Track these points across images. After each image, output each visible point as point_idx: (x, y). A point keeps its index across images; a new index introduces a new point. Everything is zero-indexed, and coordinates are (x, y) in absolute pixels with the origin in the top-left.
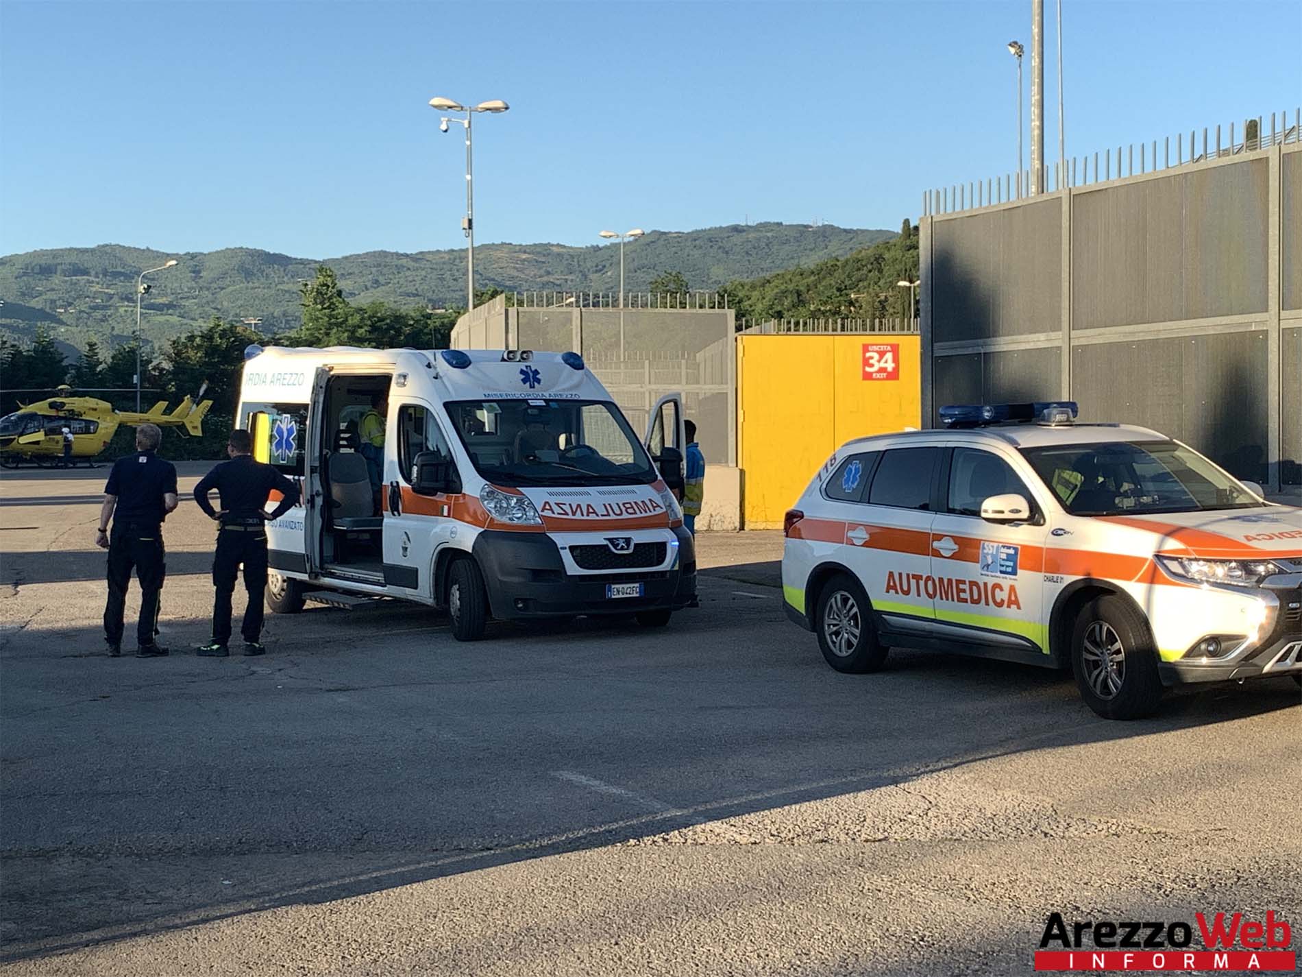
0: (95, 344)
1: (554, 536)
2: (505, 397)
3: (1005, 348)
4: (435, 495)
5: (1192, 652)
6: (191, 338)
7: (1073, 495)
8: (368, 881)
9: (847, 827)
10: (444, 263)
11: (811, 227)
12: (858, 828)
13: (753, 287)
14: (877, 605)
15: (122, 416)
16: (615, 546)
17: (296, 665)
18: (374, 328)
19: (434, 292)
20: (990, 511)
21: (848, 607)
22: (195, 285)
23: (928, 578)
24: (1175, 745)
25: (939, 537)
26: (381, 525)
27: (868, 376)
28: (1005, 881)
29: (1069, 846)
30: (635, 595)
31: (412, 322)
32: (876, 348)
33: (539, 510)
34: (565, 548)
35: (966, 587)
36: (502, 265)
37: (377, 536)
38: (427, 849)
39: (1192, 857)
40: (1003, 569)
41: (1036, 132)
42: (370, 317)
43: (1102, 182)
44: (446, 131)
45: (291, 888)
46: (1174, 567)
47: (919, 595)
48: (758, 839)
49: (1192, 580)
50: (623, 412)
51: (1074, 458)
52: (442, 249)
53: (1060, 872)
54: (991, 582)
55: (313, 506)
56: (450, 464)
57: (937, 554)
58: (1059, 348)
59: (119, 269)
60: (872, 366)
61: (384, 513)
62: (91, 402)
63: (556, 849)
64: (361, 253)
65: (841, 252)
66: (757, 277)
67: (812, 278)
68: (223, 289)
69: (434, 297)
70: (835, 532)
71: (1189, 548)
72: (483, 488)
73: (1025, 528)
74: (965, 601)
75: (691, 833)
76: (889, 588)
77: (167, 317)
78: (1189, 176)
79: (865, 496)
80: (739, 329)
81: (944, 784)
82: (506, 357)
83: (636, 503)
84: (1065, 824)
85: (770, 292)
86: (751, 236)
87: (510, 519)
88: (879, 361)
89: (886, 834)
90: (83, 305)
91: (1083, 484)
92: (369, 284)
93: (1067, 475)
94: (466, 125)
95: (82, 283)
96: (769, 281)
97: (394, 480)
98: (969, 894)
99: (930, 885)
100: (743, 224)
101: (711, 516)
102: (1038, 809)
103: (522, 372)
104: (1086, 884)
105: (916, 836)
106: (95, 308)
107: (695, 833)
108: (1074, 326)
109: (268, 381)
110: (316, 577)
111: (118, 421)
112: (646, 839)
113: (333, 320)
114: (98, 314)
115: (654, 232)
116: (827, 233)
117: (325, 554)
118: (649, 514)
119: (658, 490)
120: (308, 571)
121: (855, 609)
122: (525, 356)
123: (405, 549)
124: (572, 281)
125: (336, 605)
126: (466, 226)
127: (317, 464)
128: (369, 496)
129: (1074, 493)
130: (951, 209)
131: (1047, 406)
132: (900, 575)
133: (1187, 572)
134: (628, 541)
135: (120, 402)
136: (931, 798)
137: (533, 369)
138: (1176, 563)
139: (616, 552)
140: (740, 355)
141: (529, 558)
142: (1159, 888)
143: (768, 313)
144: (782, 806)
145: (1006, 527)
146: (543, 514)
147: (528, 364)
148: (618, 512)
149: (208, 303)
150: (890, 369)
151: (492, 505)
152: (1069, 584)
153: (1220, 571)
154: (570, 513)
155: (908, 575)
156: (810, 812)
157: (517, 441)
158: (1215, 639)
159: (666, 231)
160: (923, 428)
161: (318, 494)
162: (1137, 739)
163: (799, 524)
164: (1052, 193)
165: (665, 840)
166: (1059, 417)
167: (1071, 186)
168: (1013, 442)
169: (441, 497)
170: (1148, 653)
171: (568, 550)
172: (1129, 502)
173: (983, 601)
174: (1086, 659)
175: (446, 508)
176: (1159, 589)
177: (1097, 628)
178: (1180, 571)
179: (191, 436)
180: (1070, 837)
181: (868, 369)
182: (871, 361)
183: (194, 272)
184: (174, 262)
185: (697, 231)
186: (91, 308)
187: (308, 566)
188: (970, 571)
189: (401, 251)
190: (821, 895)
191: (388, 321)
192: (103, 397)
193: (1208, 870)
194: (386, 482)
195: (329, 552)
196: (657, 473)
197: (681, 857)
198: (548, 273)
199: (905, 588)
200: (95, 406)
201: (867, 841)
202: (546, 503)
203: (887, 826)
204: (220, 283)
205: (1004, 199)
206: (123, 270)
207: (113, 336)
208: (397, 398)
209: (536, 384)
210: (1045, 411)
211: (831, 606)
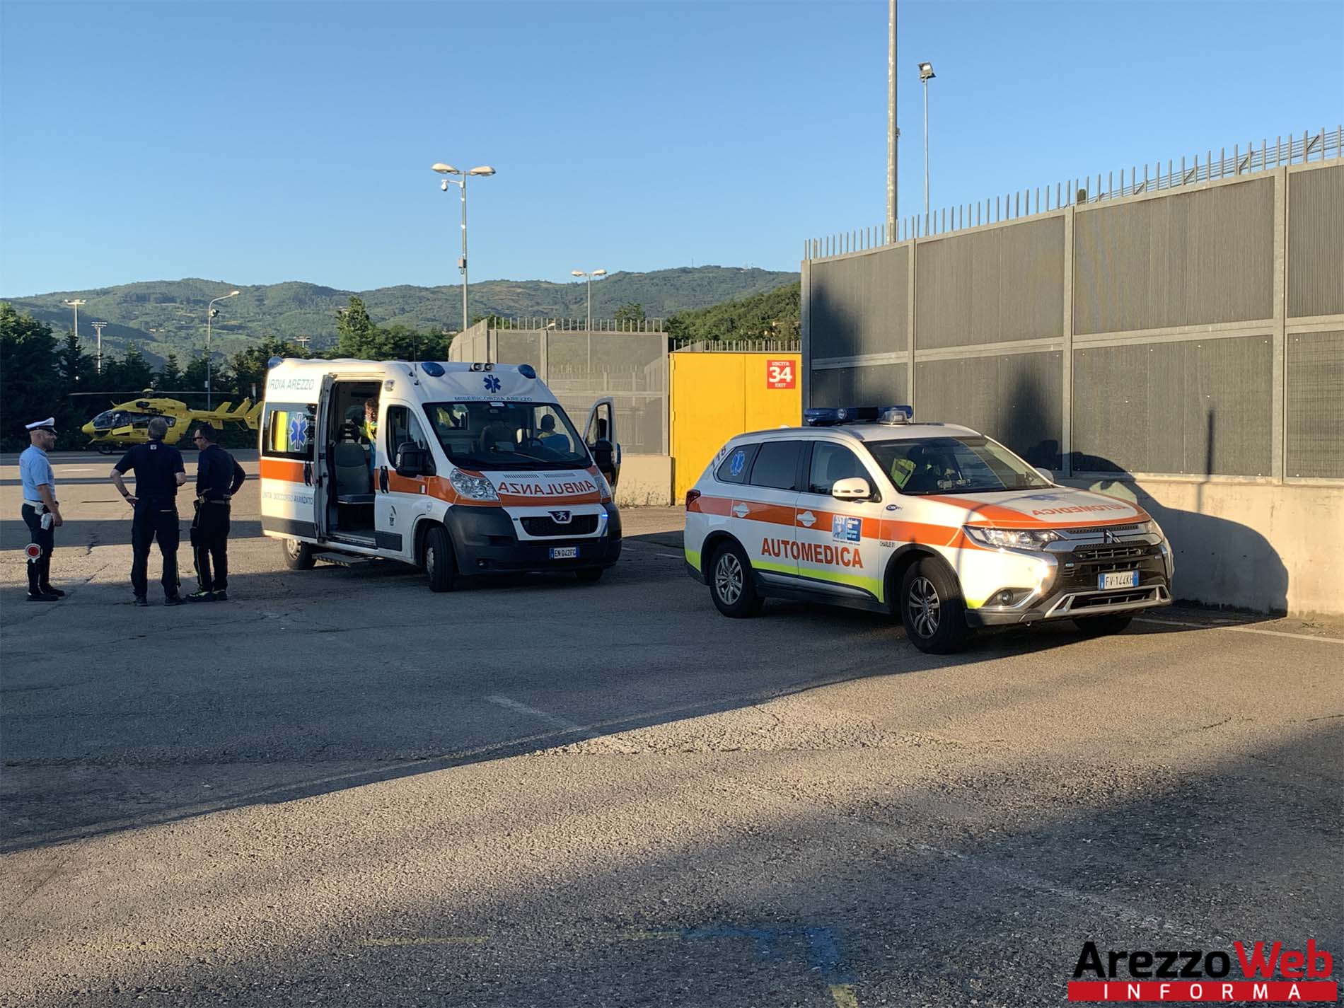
0: (174, 357)
1: (507, 509)
2: (471, 400)
3: (865, 364)
4: (415, 476)
5: (991, 601)
6: (251, 352)
7: (907, 479)
8: (320, 785)
9: (710, 739)
10: (456, 295)
11: (742, 269)
12: (719, 740)
13: (697, 316)
14: (756, 563)
15: (195, 413)
16: (557, 518)
17: (300, 611)
18: (396, 346)
19: (448, 317)
20: (839, 491)
21: (733, 566)
22: (259, 311)
23: (794, 543)
24: (975, 674)
25: (802, 511)
26: (373, 500)
27: (771, 386)
28: (825, 782)
29: (880, 754)
30: (573, 556)
31: (426, 341)
32: (778, 364)
33: (497, 489)
34: (517, 519)
35: (822, 550)
36: (501, 297)
37: (371, 508)
38: (373, 759)
39: (973, 763)
40: (850, 536)
41: (891, 195)
42: (393, 337)
43: (939, 234)
44: (445, 190)
45: (257, 791)
46: (978, 535)
47: (787, 557)
48: (637, 748)
49: (993, 545)
50: (567, 413)
51: (908, 449)
52: (455, 284)
53: (868, 775)
54: (841, 546)
55: (321, 485)
56: (427, 453)
57: (800, 524)
58: (906, 364)
59: (199, 298)
60: (774, 377)
61: (376, 491)
62: (170, 402)
63: (476, 759)
64: (390, 286)
65: (765, 289)
66: (698, 309)
67: (743, 309)
68: (281, 314)
69: (449, 322)
70: (723, 507)
71: (990, 520)
72: (453, 472)
73: (867, 504)
74: (821, 561)
75: (586, 745)
76: (764, 551)
77: (237, 336)
78: (1005, 230)
79: (748, 479)
80: (671, 349)
81: (792, 705)
82: (473, 368)
83: (574, 484)
84: (880, 737)
85: (711, 320)
86: (697, 276)
87: (474, 496)
88: (780, 374)
89: (739, 745)
90: (171, 326)
91: (915, 470)
92: (397, 311)
93: (903, 462)
94: (462, 186)
95: (170, 309)
96: (709, 312)
97: (384, 465)
98: (795, 792)
99: (765, 786)
100: (690, 267)
101: (649, 494)
102: (860, 725)
103: (486, 380)
104: (887, 784)
105: (763, 747)
106: (181, 328)
107: (589, 745)
108: (917, 346)
109: (286, 385)
110: (324, 541)
111: (192, 417)
112: (549, 750)
113: (364, 339)
114: (183, 333)
115: (621, 272)
116: (755, 274)
117: (331, 523)
118: (584, 492)
119: (593, 474)
120: (317, 536)
121: (739, 568)
122: (488, 367)
123: (392, 520)
124: (556, 310)
125: (338, 563)
126: (462, 265)
127: (324, 451)
128: (365, 478)
129: (909, 477)
130: (826, 255)
131: (888, 409)
132: (773, 541)
133: (988, 539)
134: (567, 513)
135: (194, 402)
136: (779, 717)
137: (494, 378)
138: (979, 531)
139: (558, 522)
140: (672, 368)
141: (490, 529)
142: (943, 788)
143: (707, 337)
144: (661, 723)
145: (852, 503)
146: (501, 492)
147: (489, 374)
148: (560, 491)
149: (269, 325)
150: (788, 380)
151: (460, 485)
152: (898, 549)
153: (1013, 538)
154: (521, 491)
155: (778, 541)
156: (683, 728)
157: (483, 433)
158: (1008, 591)
159: (631, 271)
160: (803, 425)
161: (325, 476)
162: (947, 669)
163: (698, 500)
164: (902, 242)
165: (565, 751)
166: (896, 418)
167: (916, 237)
168: (859, 437)
169: (419, 478)
170: (957, 602)
171: (519, 521)
172: (948, 484)
173: (835, 561)
174: (912, 608)
175: (423, 487)
176: (966, 552)
177: (920, 582)
178: (981, 537)
179: (250, 430)
180: (882, 747)
181: (771, 380)
182: (774, 374)
183: (258, 300)
184: (237, 292)
185: (654, 272)
186: (176, 328)
187: (317, 532)
188: (826, 538)
189: (422, 286)
190: (679, 794)
191: (408, 340)
192: (181, 398)
193: (984, 773)
194: (377, 466)
195: (334, 521)
196: (592, 460)
197: (575, 765)
198: (538, 304)
199: (776, 551)
200: (173, 405)
201: (723, 751)
202: (503, 483)
203: (741, 739)
204: (279, 310)
205: (865, 247)
206: (203, 299)
207: (195, 350)
208: (386, 399)
209: (497, 390)
210: (886, 413)
211: (721, 565)
